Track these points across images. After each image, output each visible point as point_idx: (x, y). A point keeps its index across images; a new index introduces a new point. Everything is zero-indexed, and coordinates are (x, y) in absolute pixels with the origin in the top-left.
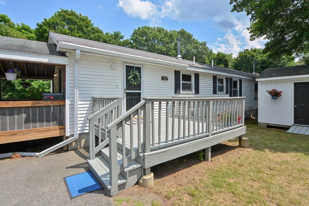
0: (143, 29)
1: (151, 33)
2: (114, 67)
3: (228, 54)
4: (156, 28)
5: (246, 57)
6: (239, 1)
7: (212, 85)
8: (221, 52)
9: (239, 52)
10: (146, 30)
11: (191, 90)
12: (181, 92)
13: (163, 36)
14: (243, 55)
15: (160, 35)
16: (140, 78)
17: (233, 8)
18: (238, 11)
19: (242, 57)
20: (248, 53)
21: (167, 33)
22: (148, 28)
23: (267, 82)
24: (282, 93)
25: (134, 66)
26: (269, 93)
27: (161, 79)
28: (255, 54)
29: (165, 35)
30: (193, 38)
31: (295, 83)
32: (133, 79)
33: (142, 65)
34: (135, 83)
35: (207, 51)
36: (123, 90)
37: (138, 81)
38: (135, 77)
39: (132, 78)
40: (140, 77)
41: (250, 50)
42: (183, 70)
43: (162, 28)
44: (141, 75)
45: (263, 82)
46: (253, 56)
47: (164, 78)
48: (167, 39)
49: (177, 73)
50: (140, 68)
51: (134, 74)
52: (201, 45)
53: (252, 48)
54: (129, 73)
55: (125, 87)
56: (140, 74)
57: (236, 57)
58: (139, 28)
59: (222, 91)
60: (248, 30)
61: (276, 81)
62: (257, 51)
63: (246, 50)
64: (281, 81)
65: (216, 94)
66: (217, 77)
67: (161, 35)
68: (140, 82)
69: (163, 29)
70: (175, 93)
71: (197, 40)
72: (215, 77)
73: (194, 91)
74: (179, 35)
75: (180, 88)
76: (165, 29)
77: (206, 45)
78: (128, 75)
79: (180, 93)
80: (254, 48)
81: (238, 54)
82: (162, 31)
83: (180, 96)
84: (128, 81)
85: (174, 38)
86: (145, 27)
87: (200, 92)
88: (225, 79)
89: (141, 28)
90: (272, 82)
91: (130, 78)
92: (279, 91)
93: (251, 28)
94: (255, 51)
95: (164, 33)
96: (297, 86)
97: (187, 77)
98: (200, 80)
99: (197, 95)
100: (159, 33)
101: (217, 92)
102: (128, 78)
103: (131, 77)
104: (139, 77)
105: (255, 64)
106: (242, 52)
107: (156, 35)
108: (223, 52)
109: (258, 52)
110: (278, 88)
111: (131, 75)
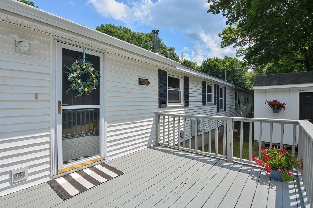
0: (107, 27)
1: (117, 32)
2: (25, 47)
3: (193, 62)
4: (122, 28)
5: (209, 66)
6: (216, 1)
7: (202, 93)
8: (187, 60)
9: (203, 61)
10: (110, 29)
11: (178, 100)
12: (167, 105)
13: (130, 37)
14: (206, 63)
15: (126, 36)
16: (99, 80)
17: (210, 8)
18: (214, 13)
19: (205, 65)
20: (211, 62)
21: (134, 34)
22: (113, 27)
23: (265, 91)
24: (286, 104)
25: (83, 53)
26: (269, 105)
27: (137, 82)
28: (217, 63)
29: (132, 36)
30: (162, 43)
31: (300, 93)
32: (79, 81)
33: (101, 52)
34: (86, 89)
35: (175, 57)
36: (54, 106)
37: (92, 85)
38: (85, 76)
39: (78, 77)
40: (98, 77)
41: (212, 60)
42: (170, 71)
43: (129, 28)
44: (99, 73)
45: (260, 91)
46: (215, 66)
47: (143, 82)
48: (135, 41)
49: (162, 74)
50: (98, 58)
51: (83, 70)
52: (169, 50)
53: (214, 58)
54: (70, 65)
55: (60, 98)
56: (98, 69)
57: (201, 66)
58: (102, 26)
59: (211, 102)
60: (220, 36)
61: (277, 91)
62: (218, 60)
63: (209, 59)
64: (283, 90)
65: (206, 105)
66: (207, 83)
67: (128, 36)
68: (98, 87)
69: (130, 30)
70: (160, 106)
71: (165, 46)
72: (204, 83)
73: (183, 103)
74: (148, 38)
75: (166, 99)
76: (132, 31)
77: (174, 51)
78: (69, 71)
79: (165, 106)
80: (215, 58)
81: (202, 63)
82: (129, 32)
83: (166, 110)
84: (66, 83)
85: (142, 40)
86: (109, 25)
87: (190, 103)
88: (213, 86)
89: (105, 25)
90: (271, 91)
91: (73, 77)
92: (282, 102)
93: (223, 34)
94: (217, 60)
95: (132, 34)
96: (304, 96)
97: (174, 82)
98: (190, 87)
99: (187, 108)
100: (126, 33)
101: (207, 103)
102: (68, 77)
103: (75, 75)
104: (94, 76)
105: (226, 72)
106: (206, 61)
107: (122, 34)
108: (189, 60)
109: (219, 62)
110: (280, 99)
111: (76, 71)
